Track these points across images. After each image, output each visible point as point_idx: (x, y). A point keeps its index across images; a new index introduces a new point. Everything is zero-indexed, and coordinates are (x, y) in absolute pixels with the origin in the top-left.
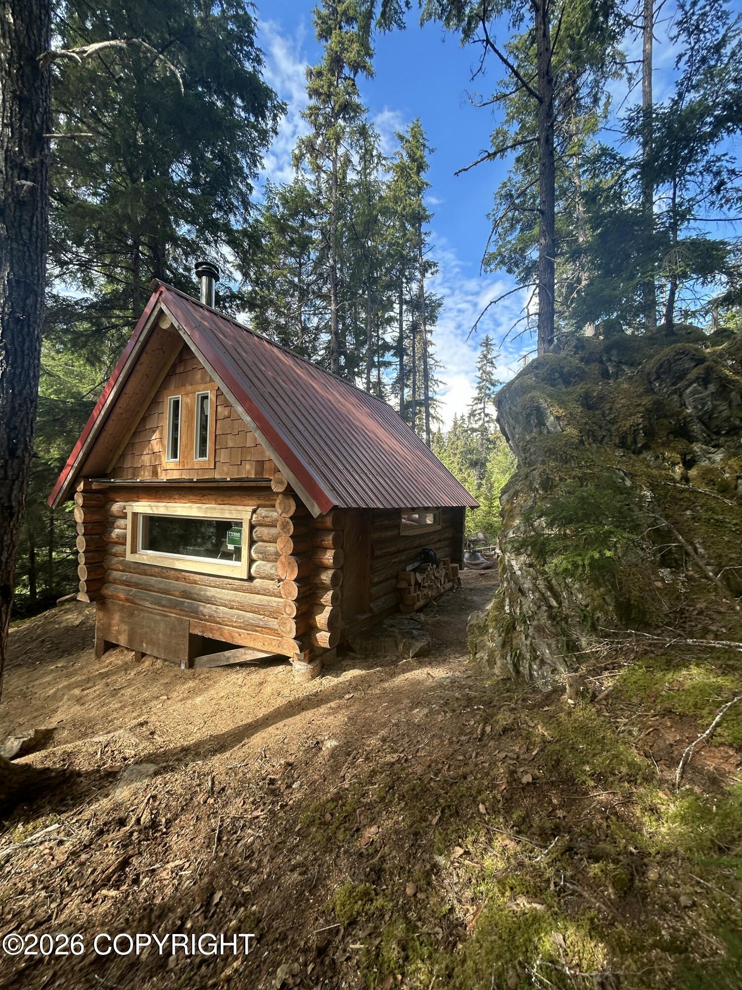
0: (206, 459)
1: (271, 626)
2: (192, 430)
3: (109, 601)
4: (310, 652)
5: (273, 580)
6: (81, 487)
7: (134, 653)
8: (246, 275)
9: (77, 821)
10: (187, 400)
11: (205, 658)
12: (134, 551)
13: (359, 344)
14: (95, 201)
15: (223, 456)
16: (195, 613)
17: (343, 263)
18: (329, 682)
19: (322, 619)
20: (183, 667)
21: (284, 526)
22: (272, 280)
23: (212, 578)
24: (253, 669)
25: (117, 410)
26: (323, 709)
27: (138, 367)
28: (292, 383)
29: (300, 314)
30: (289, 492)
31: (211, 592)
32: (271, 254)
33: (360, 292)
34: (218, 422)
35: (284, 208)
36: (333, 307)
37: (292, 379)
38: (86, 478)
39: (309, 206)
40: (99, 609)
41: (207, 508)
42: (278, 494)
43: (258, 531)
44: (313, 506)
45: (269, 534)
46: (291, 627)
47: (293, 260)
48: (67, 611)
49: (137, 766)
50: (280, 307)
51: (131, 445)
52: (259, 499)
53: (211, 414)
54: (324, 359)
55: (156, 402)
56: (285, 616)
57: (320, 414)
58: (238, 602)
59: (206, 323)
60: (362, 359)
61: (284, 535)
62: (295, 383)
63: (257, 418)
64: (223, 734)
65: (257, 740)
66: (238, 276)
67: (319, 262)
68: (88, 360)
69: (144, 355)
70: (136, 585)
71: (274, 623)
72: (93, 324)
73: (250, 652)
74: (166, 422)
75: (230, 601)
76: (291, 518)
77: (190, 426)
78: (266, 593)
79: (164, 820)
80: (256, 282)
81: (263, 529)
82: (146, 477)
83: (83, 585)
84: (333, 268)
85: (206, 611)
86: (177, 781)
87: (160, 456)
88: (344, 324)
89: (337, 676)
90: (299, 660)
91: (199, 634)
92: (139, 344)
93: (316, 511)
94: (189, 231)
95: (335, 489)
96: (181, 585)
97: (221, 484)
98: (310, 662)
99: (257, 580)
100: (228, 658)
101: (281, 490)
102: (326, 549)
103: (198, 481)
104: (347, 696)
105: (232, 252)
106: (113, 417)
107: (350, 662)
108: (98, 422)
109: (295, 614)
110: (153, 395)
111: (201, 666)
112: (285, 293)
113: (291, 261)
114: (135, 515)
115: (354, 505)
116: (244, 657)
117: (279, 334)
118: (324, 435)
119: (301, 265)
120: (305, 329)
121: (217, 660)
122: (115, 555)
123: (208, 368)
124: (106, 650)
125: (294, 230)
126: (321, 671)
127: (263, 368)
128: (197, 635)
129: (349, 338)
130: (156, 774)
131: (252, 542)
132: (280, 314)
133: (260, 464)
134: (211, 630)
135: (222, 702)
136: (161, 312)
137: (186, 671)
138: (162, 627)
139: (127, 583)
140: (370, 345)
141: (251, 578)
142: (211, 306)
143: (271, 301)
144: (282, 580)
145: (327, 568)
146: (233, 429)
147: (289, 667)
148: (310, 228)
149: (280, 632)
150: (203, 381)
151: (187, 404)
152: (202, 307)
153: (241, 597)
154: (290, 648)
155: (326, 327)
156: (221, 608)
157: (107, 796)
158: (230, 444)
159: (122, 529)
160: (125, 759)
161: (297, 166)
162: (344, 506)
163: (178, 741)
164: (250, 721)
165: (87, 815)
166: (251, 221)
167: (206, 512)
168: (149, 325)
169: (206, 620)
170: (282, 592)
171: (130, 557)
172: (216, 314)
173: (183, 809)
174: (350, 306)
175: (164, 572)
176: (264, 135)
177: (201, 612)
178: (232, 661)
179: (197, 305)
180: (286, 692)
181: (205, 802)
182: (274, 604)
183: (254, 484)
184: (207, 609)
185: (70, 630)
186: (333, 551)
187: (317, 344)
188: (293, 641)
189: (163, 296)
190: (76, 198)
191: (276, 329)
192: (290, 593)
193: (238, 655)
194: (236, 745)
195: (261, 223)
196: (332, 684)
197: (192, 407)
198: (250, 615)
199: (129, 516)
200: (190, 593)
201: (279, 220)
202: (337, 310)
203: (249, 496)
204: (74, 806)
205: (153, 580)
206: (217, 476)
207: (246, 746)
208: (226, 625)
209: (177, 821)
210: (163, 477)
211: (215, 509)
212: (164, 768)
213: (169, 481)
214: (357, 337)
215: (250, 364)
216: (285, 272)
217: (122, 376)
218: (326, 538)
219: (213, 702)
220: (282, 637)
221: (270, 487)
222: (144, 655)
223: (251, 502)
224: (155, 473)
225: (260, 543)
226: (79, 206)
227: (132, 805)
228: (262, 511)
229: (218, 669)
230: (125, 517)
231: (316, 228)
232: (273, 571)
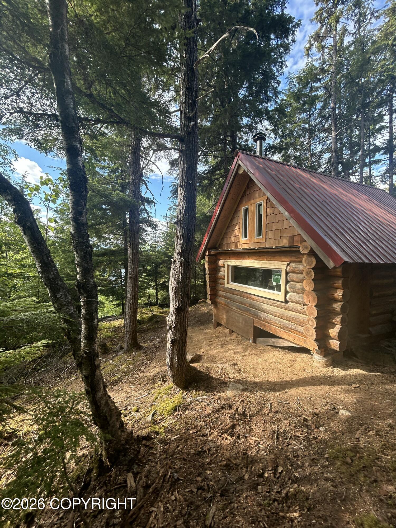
0: (261, 237)
1: (299, 330)
2: (254, 223)
3: (218, 304)
4: (325, 350)
5: (300, 304)
6: (207, 253)
7: (228, 330)
8: (276, 134)
9: (213, 398)
10: (251, 207)
11: (261, 340)
12: (228, 283)
13: (354, 153)
14: (208, 124)
15: (270, 235)
16: (257, 316)
17: (341, 102)
18: (338, 372)
19: (334, 331)
20: (251, 342)
21: (308, 273)
22: (292, 131)
23: (265, 299)
24: (287, 351)
25: (221, 218)
26: (335, 388)
27: (229, 195)
28: (310, 188)
29: (310, 146)
30: (312, 253)
31: (265, 306)
32: (291, 116)
33: (355, 117)
34: (268, 217)
35: (299, 85)
36: (333, 134)
37: (310, 186)
38: (209, 249)
39: (316, 75)
40: (215, 307)
41: (263, 263)
42: (304, 254)
43: (291, 276)
44: (329, 262)
45: (297, 278)
46: (313, 334)
47: (305, 114)
48: (203, 306)
49: (234, 383)
50: (297, 145)
51: (226, 233)
52: (291, 257)
53: (264, 213)
54: (326, 170)
55: (236, 211)
56: (308, 326)
57: (330, 204)
58: (279, 313)
59: (261, 166)
60: (356, 163)
61: (308, 279)
62: (312, 187)
63: (291, 211)
64: (274, 382)
65: (294, 391)
66: (273, 135)
67: (323, 108)
68: (207, 197)
69: (232, 189)
70: (229, 298)
71: (301, 329)
72: (209, 180)
73: (287, 342)
74: (242, 221)
75: (275, 312)
76: (313, 269)
77: (253, 220)
78: (295, 311)
79: (248, 414)
80: (283, 136)
81: (293, 274)
82: (233, 248)
83: (208, 296)
84: (334, 109)
85: (262, 316)
86: (253, 397)
87: (239, 238)
88: (341, 144)
89: (345, 370)
90: (317, 353)
91: (259, 327)
92: (229, 184)
93: (331, 264)
94: (248, 121)
95: (344, 251)
96: (249, 301)
97: (270, 250)
98: (325, 356)
99: (290, 303)
100: (274, 343)
101: (306, 252)
102: (337, 289)
103: (258, 249)
104: (354, 385)
105: (269, 124)
106: (219, 221)
107: (354, 363)
108: (214, 223)
109: (315, 326)
110: (235, 208)
111: (260, 343)
112: (299, 137)
113: (304, 115)
114: (228, 266)
115: (360, 261)
116: (283, 344)
117: (296, 162)
118: (333, 217)
119: (310, 115)
120: (313, 155)
121: (267, 342)
122: (220, 284)
123: (263, 188)
124: (217, 326)
125: (306, 95)
126: (333, 363)
127: (292, 183)
128: (257, 327)
129: (345, 152)
130: (243, 390)
131: (287, 282)
132: (296, 149)
133: (292, 237)
134: (265, 326)
135: (272, 365)
136: (239, 165)
137: (253, 344)
138: (241, 320)
139: (226, 297)
140: (362, 152)
141: (286, 302)
142: (262, 155)
143: (292, 144)
144: (307, 305)
145: (337, 301)
146: (275, 220)
147: (310, 356)
148: (317, 89)
149: (305, 334)
150: (260, 197)
151: (251, 210)
152: (258, 157)
153: (280, 311)
154: (312, 345)
155: (327, 149)
156: (270, 315)
157: (224, 392)
158: (274, 228)
159: (224, 272)
160: (230, 378)
161: (308, 55)
162: (351, 261)
163: (251, 378)
164: (288, 380)
165: (216, 397)
166: (279, 102)
167: (261, 265)
168: (234, 173)
169: (262, 320)
170: (307, 312)
171: (227, 286)
172: (265, 159)
173: (257, 413)
174: (346, 130)
175: (241, 294)
176: (287, 48)
177: (260, 316)
178: (276, 345)
179: (256, 157)
180: (309, 370)
181: (268, 415)
182: (301, 318)
183: (288, 249)
184: (263, 315)
185: (204, 314)
186: (342, 291)
187: (321, 161)
188: (314, 341)
189: (240, 157)
190: (202, 126)
191: (294, 159)
192: (312, 313)
193: (279, 342)
194: (282, 391)
195: (285, 100)
196: (341, 374)
197: (254, 211)
198: (287, 322)
199: (226, 266)
200: (254, 306)
201: (297, 93)
202: (336, 136)
203: (285, 256)
204: (212, 391)
205: (237, 297)
206: (267, 246)
207: (288, 393)
208: (273, 325)
209: (255, 418)
210: (240, 248)
211: (266, 263)
212: (247, 389)
213: (243, 249)
214: (351, 148)
215: (285, 182)
216: (300, 124)
217: (222, 201)
218: (337, 282)
219: (267, 363)
220: (306, 337)
221: (299, 251)
222: (233, 332)
223: (286, 260)
224: (237, 246)
225: (292, 283)
226: (204, 129)
227: (234, 401)
228: (293, 265)
229: (268, 347)
230: (224, 267)
231: (320, 88)
232: (300, 299)
